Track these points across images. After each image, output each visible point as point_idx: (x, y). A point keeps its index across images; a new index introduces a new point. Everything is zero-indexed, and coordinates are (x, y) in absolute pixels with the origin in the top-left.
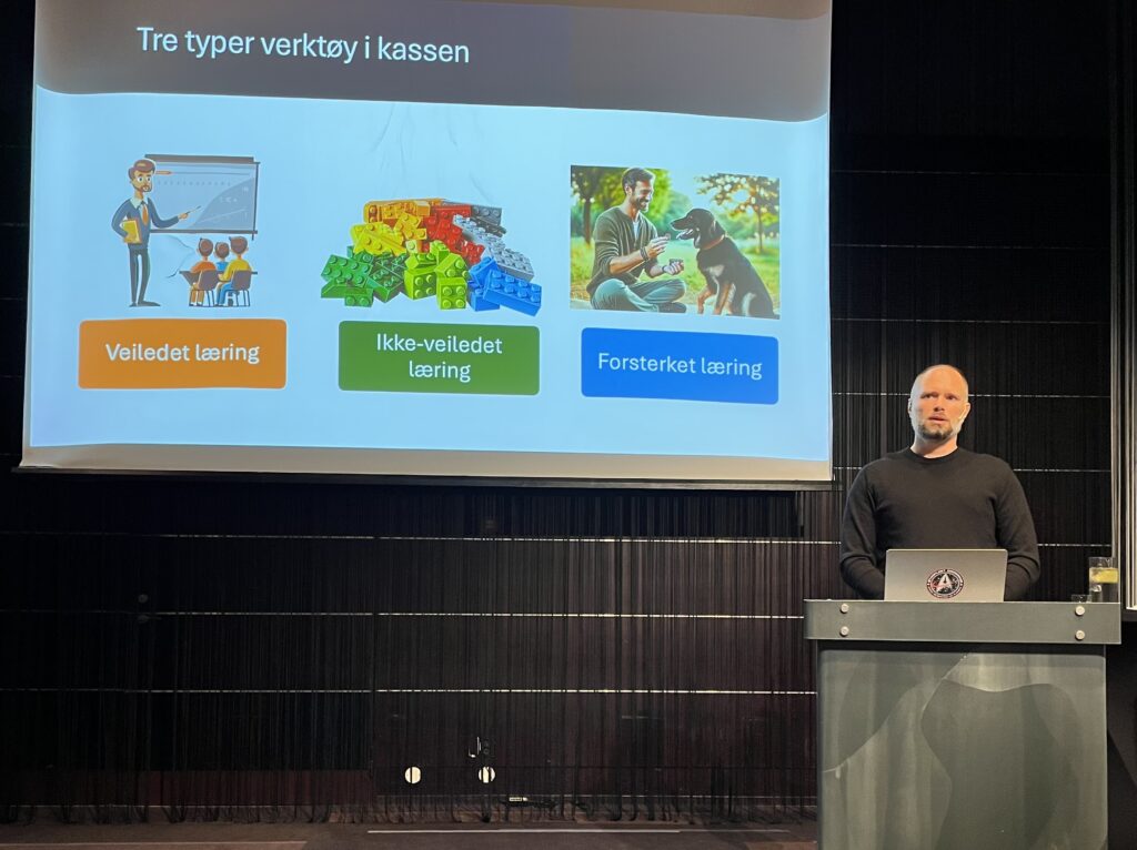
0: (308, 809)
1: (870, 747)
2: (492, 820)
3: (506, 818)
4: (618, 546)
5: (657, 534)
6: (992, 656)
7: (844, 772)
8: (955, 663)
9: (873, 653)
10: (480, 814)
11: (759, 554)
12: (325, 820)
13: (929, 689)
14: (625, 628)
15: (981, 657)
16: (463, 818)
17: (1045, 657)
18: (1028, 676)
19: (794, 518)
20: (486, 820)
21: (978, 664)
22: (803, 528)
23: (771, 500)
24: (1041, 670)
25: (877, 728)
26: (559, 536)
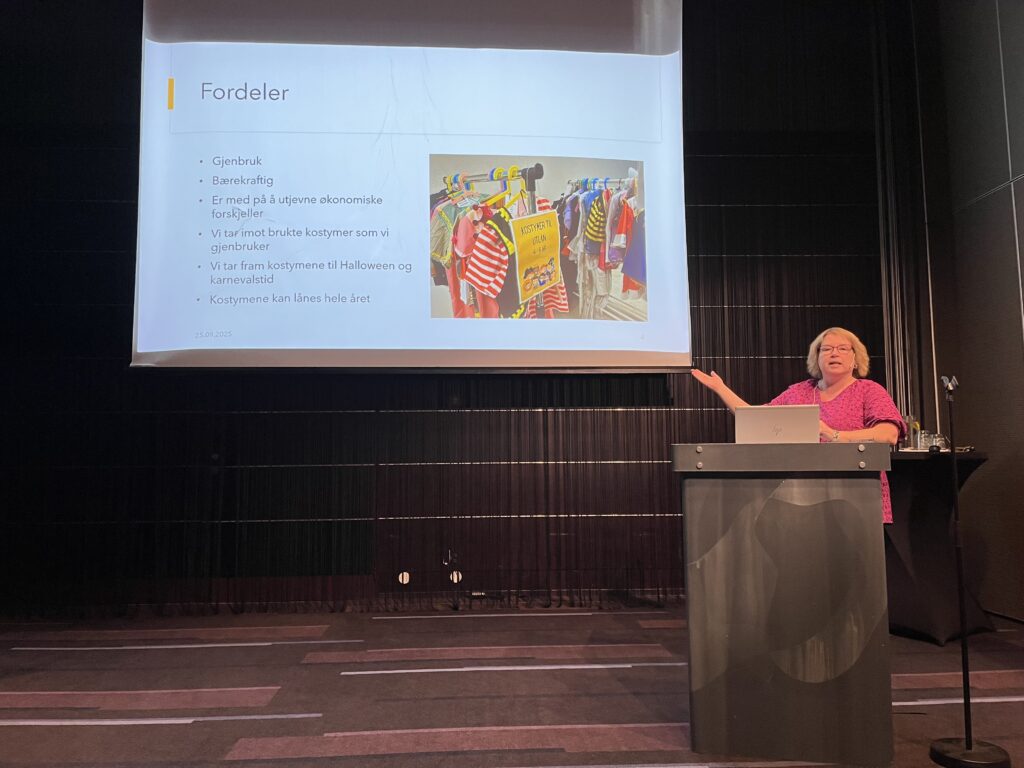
0: (331, 603)
1: (720, 547)
2: (460, 608)
3: (470, 607)
4: (545, 414)
5: (572, 406)
6: (802, 481)
7: (702, 564)
8: (777, 486)
9: (720, 481)
10: (451, 604)
11: (644, 419)
12: (343, 610)
13: (759, 503)
14: (551, 472)
15: (795, 481)
16: (439, 607)
17: (839, 481)
18: (827, 495)
19: (667, 392)
20: (455, 609)
21: (792, 486)
22: (673, 400)
23: (650, 380)
24: (836, 490)
25: (724, 532)
26: (504, 408)
